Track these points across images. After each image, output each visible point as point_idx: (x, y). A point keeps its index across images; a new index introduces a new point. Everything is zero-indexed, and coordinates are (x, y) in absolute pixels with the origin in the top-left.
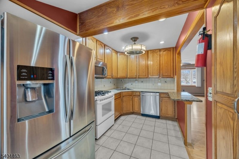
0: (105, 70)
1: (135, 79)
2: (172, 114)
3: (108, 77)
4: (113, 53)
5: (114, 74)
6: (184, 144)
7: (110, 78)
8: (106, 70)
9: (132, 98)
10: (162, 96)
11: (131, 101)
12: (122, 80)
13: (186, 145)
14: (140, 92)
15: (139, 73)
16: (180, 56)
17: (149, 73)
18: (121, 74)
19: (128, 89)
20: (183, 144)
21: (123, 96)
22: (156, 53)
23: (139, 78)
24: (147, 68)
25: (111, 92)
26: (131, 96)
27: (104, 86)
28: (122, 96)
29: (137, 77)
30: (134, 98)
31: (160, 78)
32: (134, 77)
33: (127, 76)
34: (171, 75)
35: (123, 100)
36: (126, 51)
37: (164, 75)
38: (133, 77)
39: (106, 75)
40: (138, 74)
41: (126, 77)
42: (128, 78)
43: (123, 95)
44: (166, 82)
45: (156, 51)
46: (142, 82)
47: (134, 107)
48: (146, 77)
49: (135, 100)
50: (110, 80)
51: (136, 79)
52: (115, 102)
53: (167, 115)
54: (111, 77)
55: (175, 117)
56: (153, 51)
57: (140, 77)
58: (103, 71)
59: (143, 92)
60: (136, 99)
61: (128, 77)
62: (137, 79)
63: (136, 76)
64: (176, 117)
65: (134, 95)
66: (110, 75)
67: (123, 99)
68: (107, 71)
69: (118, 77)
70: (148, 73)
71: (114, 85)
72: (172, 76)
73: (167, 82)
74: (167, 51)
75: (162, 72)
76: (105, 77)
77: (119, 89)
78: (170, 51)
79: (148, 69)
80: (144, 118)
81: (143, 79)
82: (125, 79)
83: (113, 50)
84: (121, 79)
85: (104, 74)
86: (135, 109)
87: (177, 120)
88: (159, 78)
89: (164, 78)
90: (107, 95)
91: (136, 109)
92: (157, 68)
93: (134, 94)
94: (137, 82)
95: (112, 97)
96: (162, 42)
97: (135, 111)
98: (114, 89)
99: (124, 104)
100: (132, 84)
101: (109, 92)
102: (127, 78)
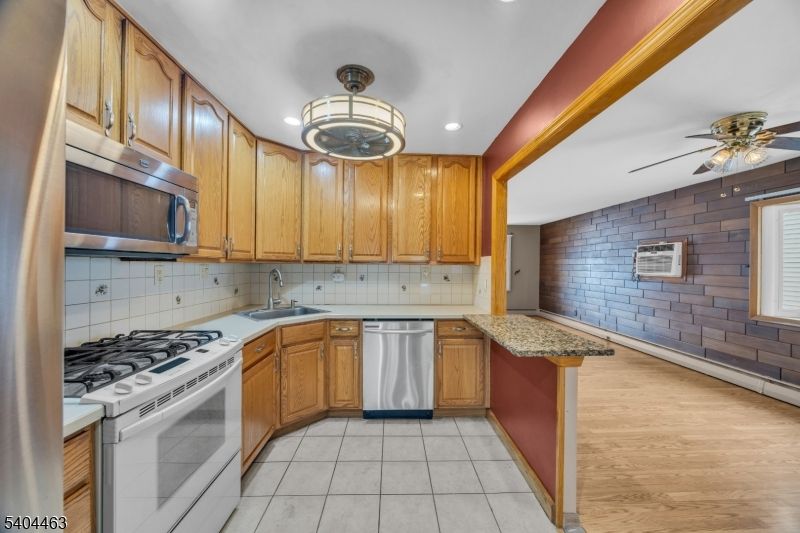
0: (186, 214)
1: (333, 267)
2: (474, 395)
3: (203, 253)
4: (233, 138)
5: (240, 243)
6: (553, 521)
7: (216, 260)
8: (193, 215)
9: (326, 350)
10: (444, 330)
11: (321, 365)
12: (274, 271)
13: (560, 527)
14: (360, 322)
15: (353, 242)
16: (506, 188)
17: (395, 243)
18: (270, 244)
19: (306, 311)
20: (547, 521)
21: (284, 347)
22: (420, 166)
23: (352, 262)
24: (384, 223)
25: (220, 334)
26: (320, 339)
27: (178, 300)
28: (278, 347)
29: (346, 257)
30: (332, 348)
31: (432, 263)
32: (331, 258)
33: (300, 254)
34: (468, 255)
35: (284, 366)
36: (315, 126)
37: (445, 253)
38: (326, 258)
39: (191, 243)
40: (348, 247)
41: (295, 256)
42: (306, 262)
43: (285, 342)
44: (446, 278)
45: (420, 162)
46: (362, 279)
47: (332, 388)
48: (379, 259)
49: (336, 355)
50: (213, 268)
51: (338, 265)
52: (244, 383)
53: (458, 402)
54: (218, 253)
55: (484, 402)
56: (408, 159)
57: (356, 258)
58: (171, 216)
59: (373, 320)
60: (343, 351)
61: (306, 257)
62: (342, 267)
63: (341, 253)
64: (488, 405)
65: (333, 337)
66: (217, 244)
67: (284, 357)
68: (198, 220)
69: (259, 256)
70: (389, 243)
71: (236, 291)
72: (472, 259)
73: (450, 278)
74: (456, 165)
75: (439, 241)
76: (183, 255)
77: (260, 312)
78: (468, 167)
79: (389, 227)
80: (376, 427)
81: (365, 266)
82: (288, 267)
83: (232, 120)
84: (268, 268)
85: (178, 236)
86: (335, 396)
87: (492, 414)
88: (428, 262)
89: (445, 263)
90: (196, 361)
91: (342, 396)
92: (422, 226)
93: (334, 332)
94: (341, 278)
95: (231, 360)
96: (452, 126)
97: (340, 405)
98: (234, 311)
99: (290, 382)
100: (319, 288)
101: (210, 339)
102: (298, 261)
